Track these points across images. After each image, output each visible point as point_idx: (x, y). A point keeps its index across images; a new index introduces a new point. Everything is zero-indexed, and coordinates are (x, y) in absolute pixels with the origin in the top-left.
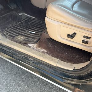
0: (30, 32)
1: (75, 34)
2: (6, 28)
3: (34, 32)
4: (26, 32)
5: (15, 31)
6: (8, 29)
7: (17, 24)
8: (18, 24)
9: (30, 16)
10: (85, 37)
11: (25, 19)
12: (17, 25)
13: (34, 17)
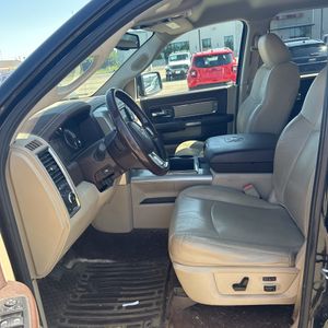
0: (124, 305)
1: (246, 279)
2: (58, 320)
3: (137, 303)
4: (115, 310)
5: (83, 318)
6: (63, 320)
7: (76, 296)
8: (79, 295)
9: (96, 261)
10: (265, 279)
11: (88, 275)
12: (78, 299)
13: (108, 261)
